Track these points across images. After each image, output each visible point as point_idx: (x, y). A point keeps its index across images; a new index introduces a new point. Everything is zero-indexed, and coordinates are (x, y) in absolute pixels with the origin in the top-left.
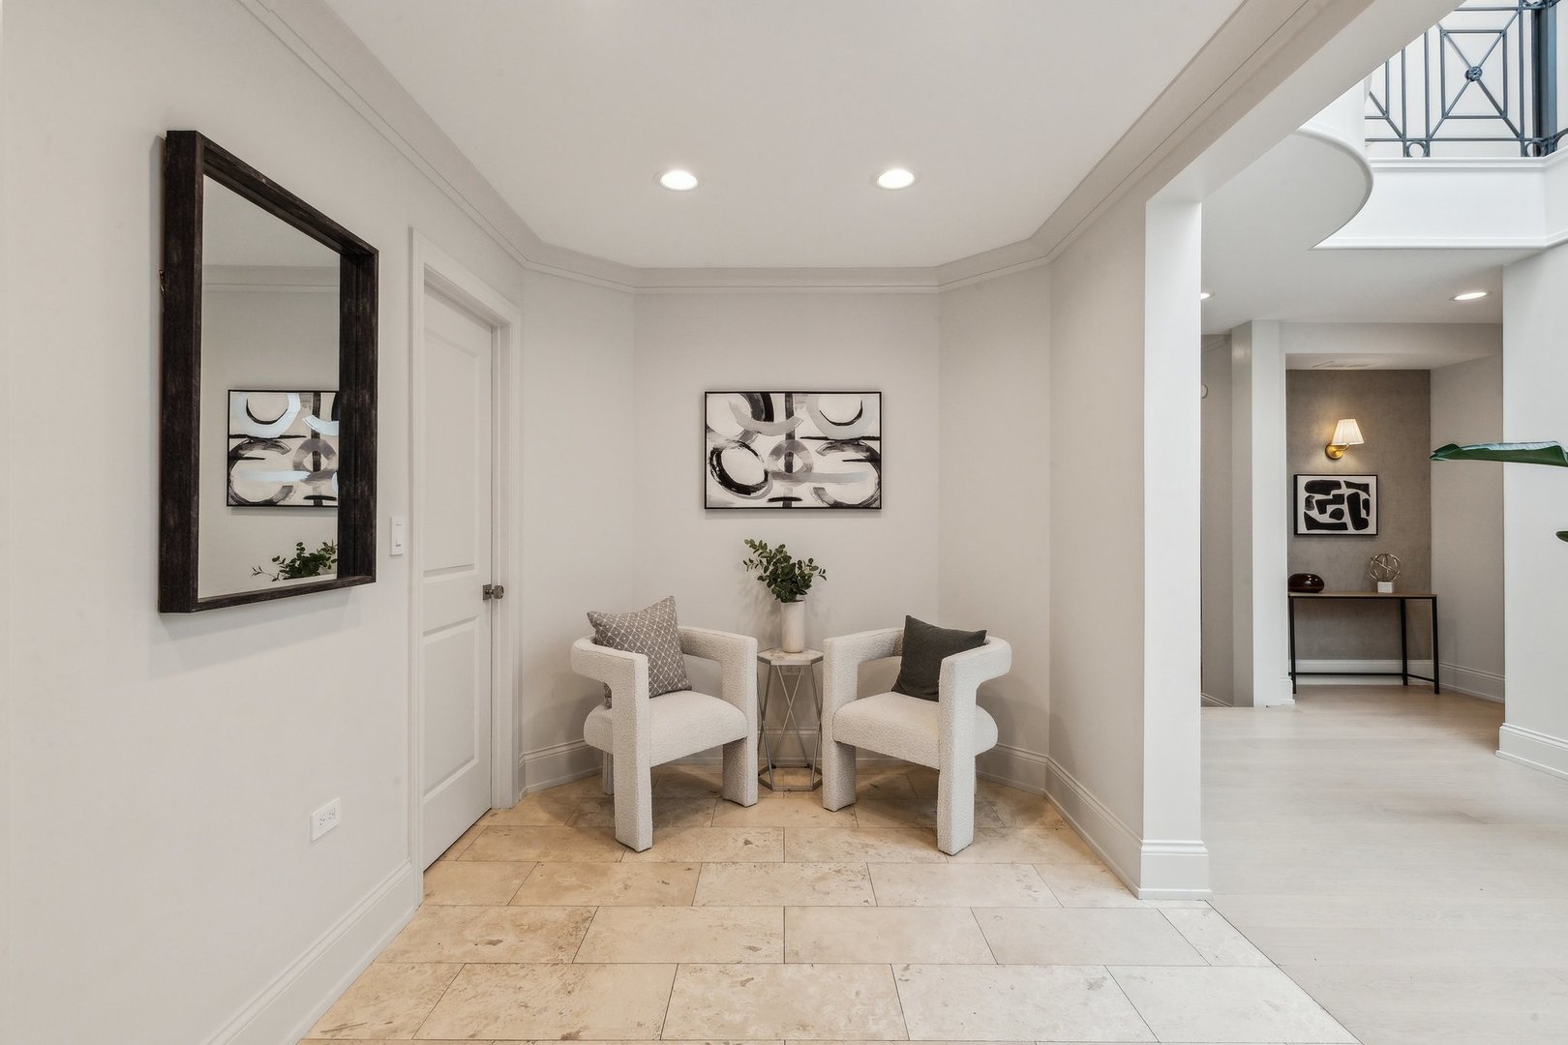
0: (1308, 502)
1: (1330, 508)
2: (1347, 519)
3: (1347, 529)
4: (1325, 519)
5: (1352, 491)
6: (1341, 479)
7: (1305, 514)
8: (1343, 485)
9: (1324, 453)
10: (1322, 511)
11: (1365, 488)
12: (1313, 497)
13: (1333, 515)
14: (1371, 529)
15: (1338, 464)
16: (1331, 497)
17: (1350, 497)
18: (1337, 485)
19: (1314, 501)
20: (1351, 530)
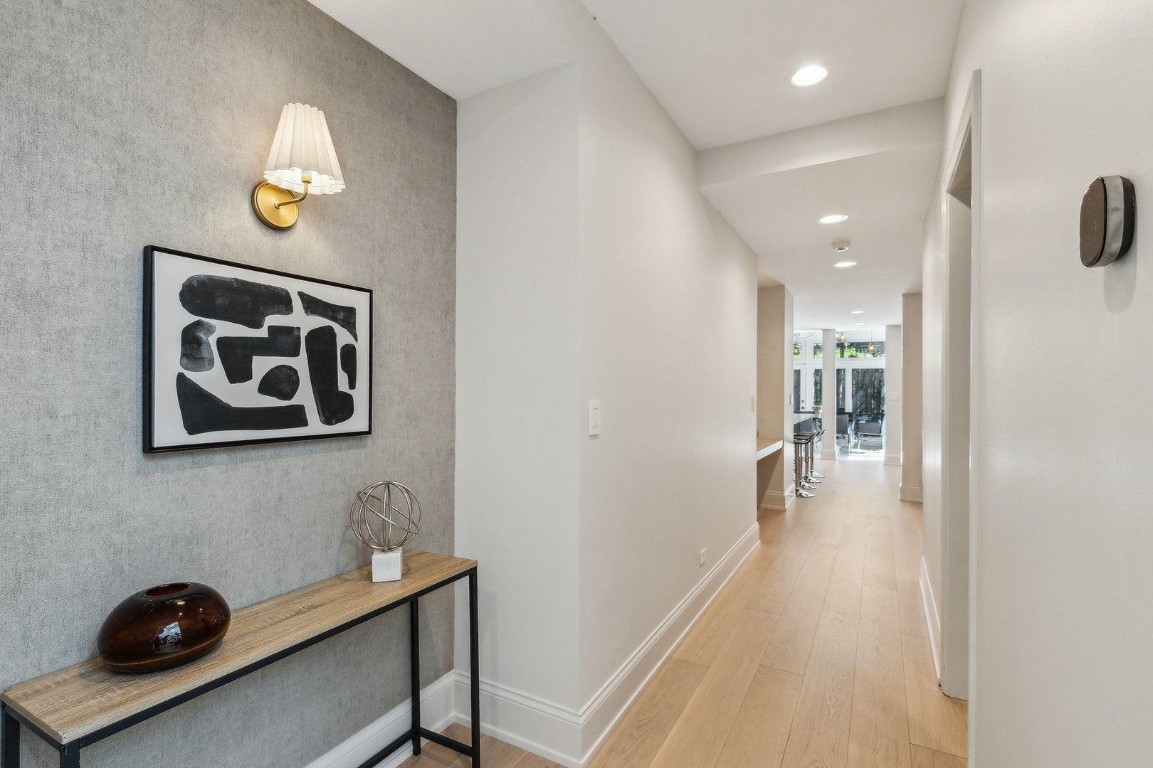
0: (191, 342)
1: (262, 365)
2: (305, 396)
3: (304, 423)
4: (245, 396)
5: (319, 322)
6: (293, 287)
7: (182, 381)
8: (297, 303)
9: (246, 206)
10: (237, 372)
11: (347, 316)
12: (210, 330)
13: (272, 384)
14: (357, 422)
15: (285, 242)
16: (263, 333)
17: (314, 335)
18: (281, 301)
19: (212, 340)
20: (315, 426)
